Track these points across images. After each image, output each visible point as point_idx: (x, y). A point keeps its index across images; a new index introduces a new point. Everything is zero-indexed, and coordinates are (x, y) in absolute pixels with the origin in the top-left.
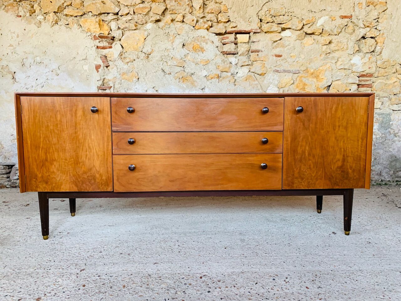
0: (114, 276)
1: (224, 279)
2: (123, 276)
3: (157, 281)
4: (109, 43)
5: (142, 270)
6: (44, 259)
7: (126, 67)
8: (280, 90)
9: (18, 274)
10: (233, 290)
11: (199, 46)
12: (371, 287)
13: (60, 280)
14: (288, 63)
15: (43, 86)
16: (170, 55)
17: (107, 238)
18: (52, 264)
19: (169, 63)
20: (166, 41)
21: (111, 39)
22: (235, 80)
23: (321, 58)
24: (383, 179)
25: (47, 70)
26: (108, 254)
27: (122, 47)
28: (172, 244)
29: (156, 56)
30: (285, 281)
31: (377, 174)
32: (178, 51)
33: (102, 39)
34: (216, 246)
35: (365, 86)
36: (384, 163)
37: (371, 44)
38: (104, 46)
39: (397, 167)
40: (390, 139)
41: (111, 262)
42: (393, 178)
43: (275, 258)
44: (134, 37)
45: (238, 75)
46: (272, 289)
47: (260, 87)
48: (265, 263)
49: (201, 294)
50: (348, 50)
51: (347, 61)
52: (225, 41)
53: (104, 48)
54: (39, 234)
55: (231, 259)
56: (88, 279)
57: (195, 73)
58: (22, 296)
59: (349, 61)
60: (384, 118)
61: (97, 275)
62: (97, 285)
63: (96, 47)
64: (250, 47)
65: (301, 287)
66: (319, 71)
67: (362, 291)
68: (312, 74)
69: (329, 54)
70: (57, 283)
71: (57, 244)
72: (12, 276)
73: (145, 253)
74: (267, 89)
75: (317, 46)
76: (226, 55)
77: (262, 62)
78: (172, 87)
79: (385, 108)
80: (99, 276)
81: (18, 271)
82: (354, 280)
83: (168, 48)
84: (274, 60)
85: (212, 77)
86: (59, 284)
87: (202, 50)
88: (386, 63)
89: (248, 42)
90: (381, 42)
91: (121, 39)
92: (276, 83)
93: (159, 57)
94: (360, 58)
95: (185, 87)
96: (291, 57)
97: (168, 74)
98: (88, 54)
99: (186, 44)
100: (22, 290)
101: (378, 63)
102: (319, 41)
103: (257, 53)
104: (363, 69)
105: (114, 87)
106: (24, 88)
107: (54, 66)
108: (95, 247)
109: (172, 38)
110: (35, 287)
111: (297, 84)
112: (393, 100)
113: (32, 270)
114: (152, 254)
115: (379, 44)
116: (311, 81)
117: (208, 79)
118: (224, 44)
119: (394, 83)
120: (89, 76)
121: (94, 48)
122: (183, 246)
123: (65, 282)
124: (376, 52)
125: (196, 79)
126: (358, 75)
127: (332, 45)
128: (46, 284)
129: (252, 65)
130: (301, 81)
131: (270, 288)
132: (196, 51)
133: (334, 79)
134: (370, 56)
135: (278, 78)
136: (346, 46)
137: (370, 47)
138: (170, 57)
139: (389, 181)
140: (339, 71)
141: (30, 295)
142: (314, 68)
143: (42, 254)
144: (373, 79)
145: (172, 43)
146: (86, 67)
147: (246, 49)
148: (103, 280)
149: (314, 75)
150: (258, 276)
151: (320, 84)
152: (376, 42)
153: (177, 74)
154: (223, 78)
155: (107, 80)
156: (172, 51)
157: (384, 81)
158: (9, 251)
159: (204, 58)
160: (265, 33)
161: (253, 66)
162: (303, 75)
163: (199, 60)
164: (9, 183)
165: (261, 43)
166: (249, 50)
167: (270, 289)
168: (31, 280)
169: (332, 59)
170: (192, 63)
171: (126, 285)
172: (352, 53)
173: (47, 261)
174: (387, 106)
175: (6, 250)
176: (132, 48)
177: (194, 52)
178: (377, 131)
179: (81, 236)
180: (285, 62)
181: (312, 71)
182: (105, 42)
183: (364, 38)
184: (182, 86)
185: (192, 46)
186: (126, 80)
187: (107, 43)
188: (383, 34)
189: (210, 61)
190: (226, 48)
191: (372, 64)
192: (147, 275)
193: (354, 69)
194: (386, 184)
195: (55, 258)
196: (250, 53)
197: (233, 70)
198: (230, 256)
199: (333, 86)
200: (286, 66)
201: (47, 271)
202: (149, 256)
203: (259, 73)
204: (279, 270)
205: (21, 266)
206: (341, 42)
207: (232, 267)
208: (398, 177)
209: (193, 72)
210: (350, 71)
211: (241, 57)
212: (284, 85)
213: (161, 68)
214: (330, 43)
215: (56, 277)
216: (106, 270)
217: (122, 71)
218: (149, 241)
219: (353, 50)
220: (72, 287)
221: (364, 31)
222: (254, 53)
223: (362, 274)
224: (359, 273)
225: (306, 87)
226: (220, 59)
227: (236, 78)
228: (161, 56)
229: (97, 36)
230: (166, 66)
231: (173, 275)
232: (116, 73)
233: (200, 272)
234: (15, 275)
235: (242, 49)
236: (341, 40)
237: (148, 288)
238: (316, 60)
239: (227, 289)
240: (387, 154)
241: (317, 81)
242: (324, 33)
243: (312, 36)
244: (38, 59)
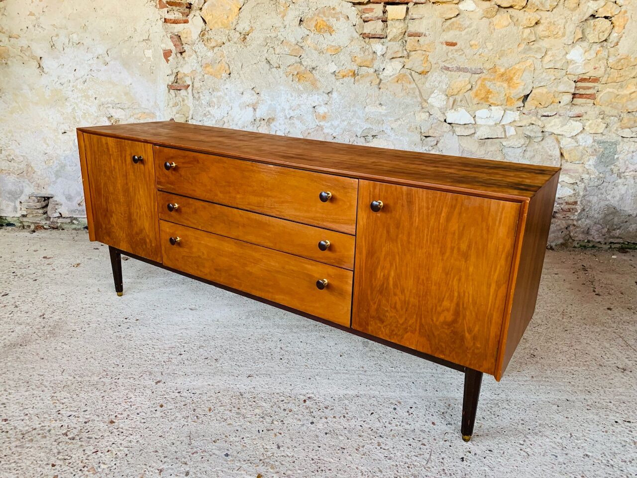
0: (198, 393)
1: (333, 405)
2: (209, 394)
3: (250, 403)
4: (183, 14)
5: (232, 386)
6: (110, 362)
7: (210, 54)
8: (448, 98)
9: (80, 383)
10: (342, 421)
11: (325, 24)
12: (513, 427)
13: (132, 395)
14: (466, 56)
15: (86, 81)
16: (280, 36)
17: (188, 332)
18: (121, 370)
19: (277, 51)
20: (273, 14)
21: (187, 8)
22: (381, 80)
23: (520, 49)
24: (590, 238)
25: (90, 56)
26: (189, 358)
27: (204, 21)
28: (273, 345)
29: (256, 38)
30: (408, 412)
31: (583, 232)
32: (292, 31)
33: (171, 7)
34: (329, 351)
35: (585, 96)
36: (596, 216)
37: (603, 29)
38: (176, 18)
39: (615, 223)
40: (611, 181)
41: (193, 371)
42: (605, 239)
43: (403, 374)
44: (222, 6)
45: (386, 73)
46: (390, 423)
47: (418, 93)
48: (388, 383)
49: (303, 425)
50: (565, 38)
51: (561, 55)
52: (367, 15)
53: (175, 22)
54: (99, 319)
55: (346, 373)
56: (166, 396)
57: (318, 68)
58: (88, 417)
59: (563, 56)
60: (606, 148)
61: (177, 391)
62: (177, 405)
63: (163, 20)
64: (408, 26)
65: (426, 422)
66: (513, 72)
67: (500, 432)
68: (502, 75)
69: (533, 43)
70: (129, 400)
71: (124, 338)
72: (73, 387)
73: (236, 358)
74: (429, 97)
75: (514, 29)
76: (367, 40)
77: (424, 53)
78: (282, 88)
79: (610, 134)
80: (179, 392)
81: (80, 379)
82: (494, 415)
83: (277, 25)
84: (444, 50)
85: (344, 74)
86: (131, 402)
87: (330, 30)
88: (622, 61)
89: (405, 19)
90: (619, 26)
91: (201, 8)
92: (444, 87)
93: (262, 39)
94: (582, 51)
95: (302, 89)
96: (471, 46)
97: (276, 67)
98: (151, 31)
99: (305, 19)
100: (88, 408)
101: (610, 60)
102: (520, 19)
103: (418, 38)
104: (584, 69)
105: (193, 86)
106: (57, 83)
107: (101, 50)
108: (173, 345)
109: (282, 9)
110: (103, 405)
111: (477, 90)
112: (625, 121)
113: (96, 379)
114: (246, 360)
115: (616, 29)
116: (499, 87)
117: (337, 78)
118: (365, 21)
119: (631, 94)
120: (154, 68)
121: (161, 22)
122: (287, 349)
123: (138, 399)
124: (610, 41)
125: (319, 77)
126: (576, 79)
127: (540, 28)
128: (115, 401)
129: (408, 56)
130: (484, 86)
131: (388, 421)
132: (320, 32)
133: (536, 84)
134: (598, 49)
135: (447, 79)
136: (562, 30)
137: (601, 35)
138: (280, 39)
139: (599, 242)
140: (547, 72)
141: (98, 416)
142: (506, 65)
143: (106, 354)
144: (598, 86)
145: (283, 17)
146: (149, 53)
147: (400, 31)
148: (184, 399)
149: (504, 77)
150: (375, 403)
151: (512, 92)
152: (612, 25)
153: (290, 68)
154: (361, 77)
155: (183, 75)
156: (283, 30)
157: (615, 91)
158: (64, 346)
159: (333, 44)
160: (433, 3)
161: (410, 58)
162: (487, 77)
163: (325, 46)
164: (48, 222)
165: (424, 21)
166: (405, 32)
167: (387, 423)
168: (98, 393)
169: (536, 51)
170: (313, 51)
171: (212, 407)
172: (570, 42)
173: (113, 365)
174: (613, 129)
175: (60, 344)
176: (220, 24)
177: (317, 33)
178: (592, 168)
179: (155, 326)
180: (460, 55)
181: (502, 70)
182: (178, 13)
183: (593, 16)
184: (296, 87)
185: (314, 24)
186: (211, 75)
187: (180, 14)
188: (626, 12)
189: (342, 48)
190: (369, 28)
191: (600, 62)
192: (238, 394)
193: (570, 69)
194: (594, 247)
195: (123, 362)
196: (406, 38)
197: (377, 64)
198: (346, 369)
199: (533, 95)
200: (462, 62)
201: (115, 381)
202: (242, 364)
203: (419, 71)
204: (405, 394)
205: (82, 372)
206: (554, 24)
207: (345, 387)
208: (613, 237)
209: (314, 65)
210: (564, 72)
211: (391, 43)
212: (456, 91)
213: (264, 57)
214: (536, 23)
215: (127, 391)
216: (188, 383)
217: (204, 61)
218: (243, 339)
219: (572, 37)
220: (147, 406)
221: (595, 6)
222: (412, 38)
223: (507, 407)
224: (505, 405)
225: (490, 96)
226: (357, 46)
227: (381, 77)
228: (266, 38)
229: (165, 2)
230: (272, 54)
231: (271, 394)
232: (196, 65)
233: (304, 392)
234: (77, 385)
235: (395, 30)
236: (556, 20)
237: (238, 413)
238: (511, 52)
239: (334, 420)
240: (603, 204)
241: (509, 86)
242: (528, 6)
243: (510, 10)
244: (75, 38)
